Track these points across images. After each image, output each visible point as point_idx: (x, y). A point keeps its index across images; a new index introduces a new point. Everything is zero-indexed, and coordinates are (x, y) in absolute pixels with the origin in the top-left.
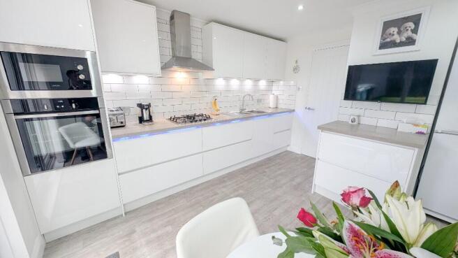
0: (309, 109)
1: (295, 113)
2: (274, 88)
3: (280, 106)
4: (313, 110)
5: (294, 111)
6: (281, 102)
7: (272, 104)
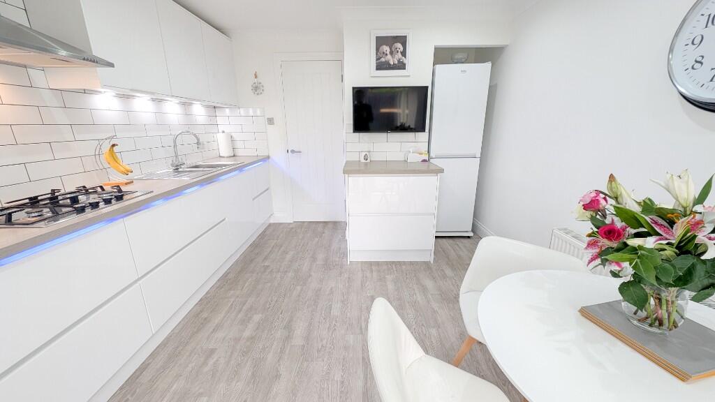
0: (293, 151)
1: (270, 160)
2: (219, 120)
3: (240, 152)
4: (300, 152)
5: (268, 157)
6: (239, 145)
7: (225, 151)
